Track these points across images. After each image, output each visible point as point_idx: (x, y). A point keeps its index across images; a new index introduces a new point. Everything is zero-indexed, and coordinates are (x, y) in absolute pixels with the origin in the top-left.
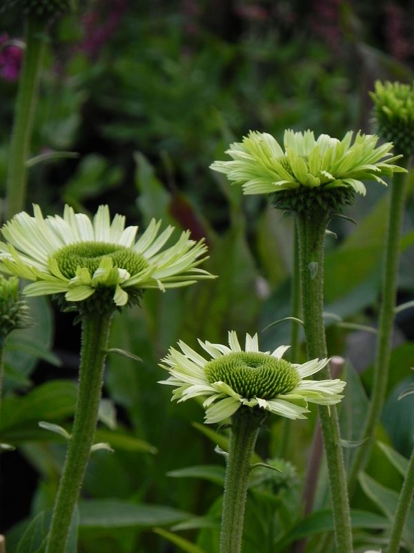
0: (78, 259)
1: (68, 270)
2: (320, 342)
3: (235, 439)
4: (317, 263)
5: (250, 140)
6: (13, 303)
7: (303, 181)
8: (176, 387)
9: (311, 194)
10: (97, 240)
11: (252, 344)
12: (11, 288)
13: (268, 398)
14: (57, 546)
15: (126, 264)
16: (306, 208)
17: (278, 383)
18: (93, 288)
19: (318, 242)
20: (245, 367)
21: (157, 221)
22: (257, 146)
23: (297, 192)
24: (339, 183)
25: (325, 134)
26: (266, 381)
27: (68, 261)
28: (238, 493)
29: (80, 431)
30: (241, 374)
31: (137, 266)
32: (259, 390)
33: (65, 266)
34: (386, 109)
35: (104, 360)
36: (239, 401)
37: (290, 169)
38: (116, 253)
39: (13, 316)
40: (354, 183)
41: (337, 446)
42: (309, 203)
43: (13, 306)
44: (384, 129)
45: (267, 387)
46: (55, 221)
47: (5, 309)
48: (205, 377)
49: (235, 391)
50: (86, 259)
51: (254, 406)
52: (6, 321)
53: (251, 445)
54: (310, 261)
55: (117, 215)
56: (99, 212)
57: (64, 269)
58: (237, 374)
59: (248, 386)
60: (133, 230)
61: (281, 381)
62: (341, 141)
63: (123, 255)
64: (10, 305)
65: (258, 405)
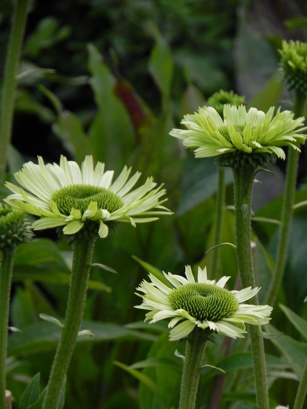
0: (72, 200)
1: (64, 208)
2: (248, 261)
3: (190, 348)
4: (247, 205)
5: (200, 115)
6: (21, 224)
7: (238, 147)
8: (148, 311)
9: (245, 157)
10: (84, 184)
11: (202, 274)
12: (19, 213)
13: (215, 321)
14: (51, 403)
15: (107, 204)
16: (240, 165)
17: (223, 310)
18: (82, 222)
19: (248, 190)
20: (199, 297)
21: (128, 168)
22: (205, 120)
23: (234, 154)
24: (265, 150)
25: (253, 107)
26: (215, 308)
27: (64, 201)
28: (192, 387)
29: (70, 322)
30: (196, 302)
31: (114, 205)
32: (209, 315)
33: (62, 205)
34: (290, 63)
35: (89, 271)
36: (194, 323)
37: (229, 137)
38: (99, 194)
39: (21, 235)
40: (277, 150)
41: (259, 337)
42: (243, 163)
43: (20, 227)
44: (289, 77)
45: (215, 313)
46: (54, 167)
47: (15, 229)
48: (169, 303)
49: (191, 315)
50: (77, 199)
51: (206, 328)
52: (15, 238)
53: (202, 352)
54: (242, 204)
55: (99, 162)
56: (86, 160)
57: (61, 207)
58: (193, 302)
59: (201, 312)
60: (111, 173)
61: (226, 307)
62: (265, 114)
63: (105, 197)
64: (18, 226)
65: (209, 328)
